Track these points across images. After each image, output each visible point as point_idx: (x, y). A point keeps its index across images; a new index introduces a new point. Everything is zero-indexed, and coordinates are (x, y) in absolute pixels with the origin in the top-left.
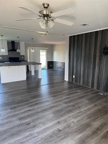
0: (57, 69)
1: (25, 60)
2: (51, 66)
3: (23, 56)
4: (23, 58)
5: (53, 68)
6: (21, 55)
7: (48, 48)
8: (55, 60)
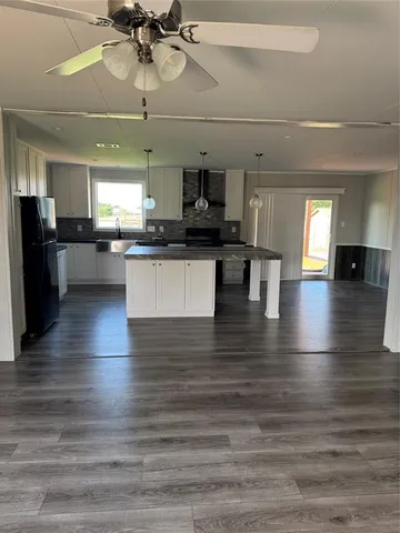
0: (378, 285)
1: (242, 239)
2: (354, 266)
3: (237, 224)
4: (234, 230)
5: (363, 277)
6: (226, 219)
7: (342, 191)
8: (374, 240)
